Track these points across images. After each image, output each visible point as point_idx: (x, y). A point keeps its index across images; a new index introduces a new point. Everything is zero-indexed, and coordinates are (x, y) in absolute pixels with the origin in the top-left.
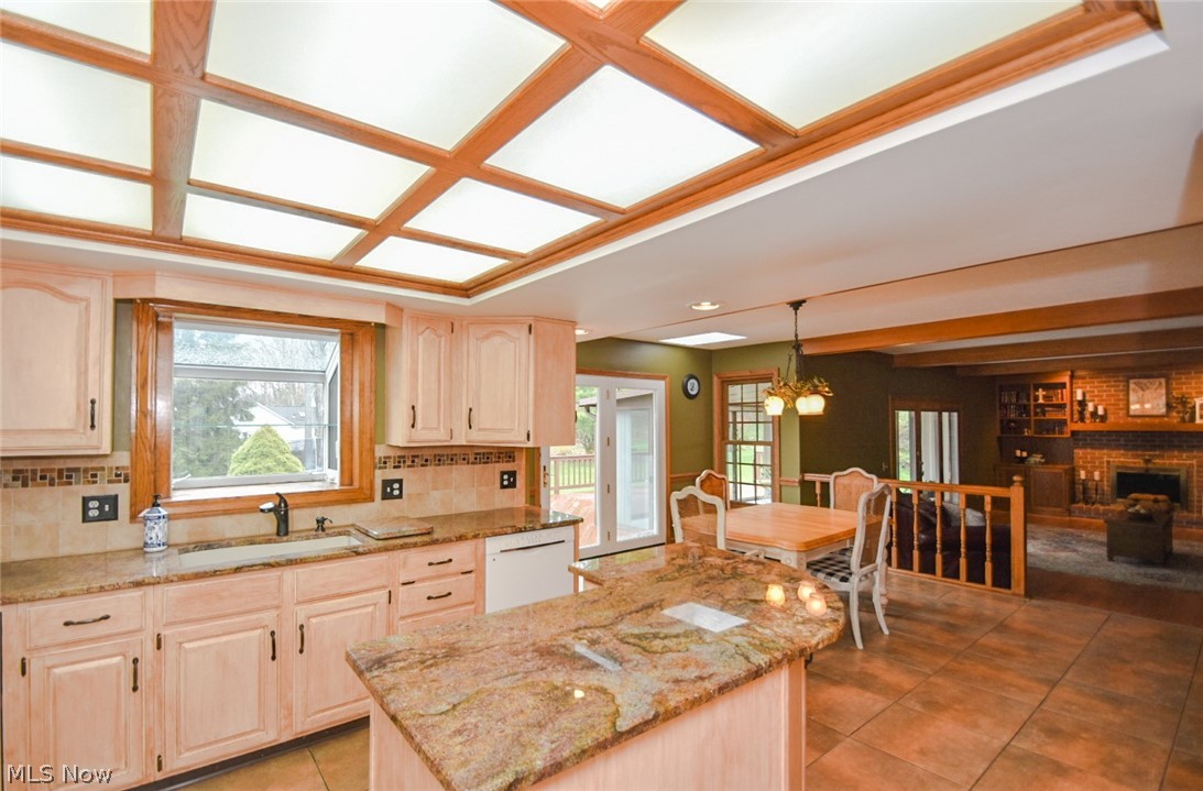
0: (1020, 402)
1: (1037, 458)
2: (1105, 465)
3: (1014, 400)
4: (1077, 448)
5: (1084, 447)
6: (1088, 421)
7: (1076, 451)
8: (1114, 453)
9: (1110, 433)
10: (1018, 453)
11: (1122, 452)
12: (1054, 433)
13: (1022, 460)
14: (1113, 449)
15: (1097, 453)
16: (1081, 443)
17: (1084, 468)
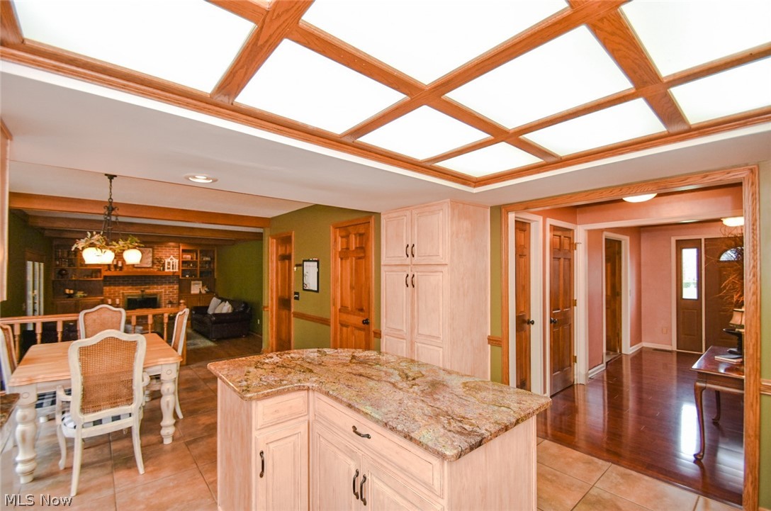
0: (70, 257)
1: (80, 294)
2: (121, 295)
3: (65, 255)
4: (106, 286)
5: (110, 285)
6: (113, 270)
7: (105, 288)
8: (126, 288)
9: (124, 277)
10: (67, 291)
11: (130, 287)
12: (92, 278)
13: (70, 296)
14: (126, 286)
15: (117, 288)
16: (108, 283)
17: (109, 298)
